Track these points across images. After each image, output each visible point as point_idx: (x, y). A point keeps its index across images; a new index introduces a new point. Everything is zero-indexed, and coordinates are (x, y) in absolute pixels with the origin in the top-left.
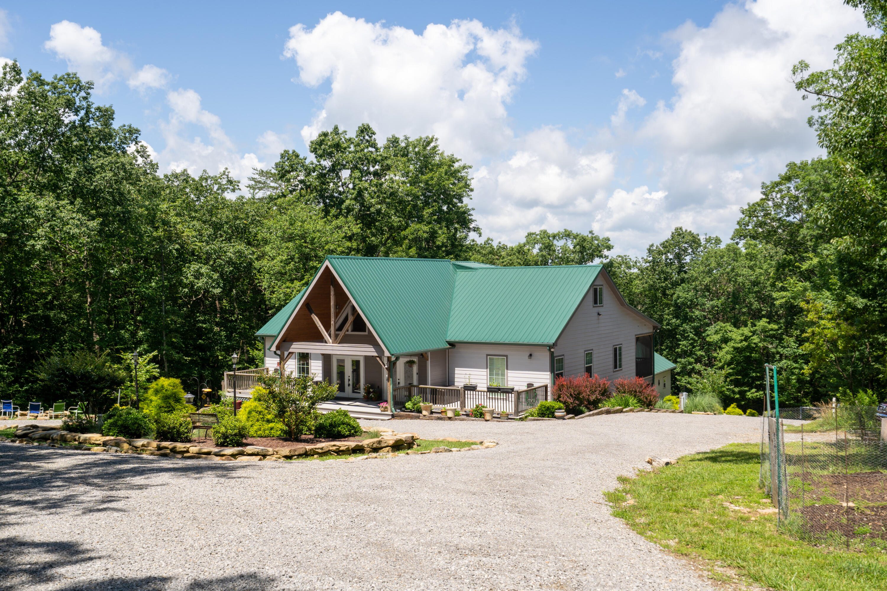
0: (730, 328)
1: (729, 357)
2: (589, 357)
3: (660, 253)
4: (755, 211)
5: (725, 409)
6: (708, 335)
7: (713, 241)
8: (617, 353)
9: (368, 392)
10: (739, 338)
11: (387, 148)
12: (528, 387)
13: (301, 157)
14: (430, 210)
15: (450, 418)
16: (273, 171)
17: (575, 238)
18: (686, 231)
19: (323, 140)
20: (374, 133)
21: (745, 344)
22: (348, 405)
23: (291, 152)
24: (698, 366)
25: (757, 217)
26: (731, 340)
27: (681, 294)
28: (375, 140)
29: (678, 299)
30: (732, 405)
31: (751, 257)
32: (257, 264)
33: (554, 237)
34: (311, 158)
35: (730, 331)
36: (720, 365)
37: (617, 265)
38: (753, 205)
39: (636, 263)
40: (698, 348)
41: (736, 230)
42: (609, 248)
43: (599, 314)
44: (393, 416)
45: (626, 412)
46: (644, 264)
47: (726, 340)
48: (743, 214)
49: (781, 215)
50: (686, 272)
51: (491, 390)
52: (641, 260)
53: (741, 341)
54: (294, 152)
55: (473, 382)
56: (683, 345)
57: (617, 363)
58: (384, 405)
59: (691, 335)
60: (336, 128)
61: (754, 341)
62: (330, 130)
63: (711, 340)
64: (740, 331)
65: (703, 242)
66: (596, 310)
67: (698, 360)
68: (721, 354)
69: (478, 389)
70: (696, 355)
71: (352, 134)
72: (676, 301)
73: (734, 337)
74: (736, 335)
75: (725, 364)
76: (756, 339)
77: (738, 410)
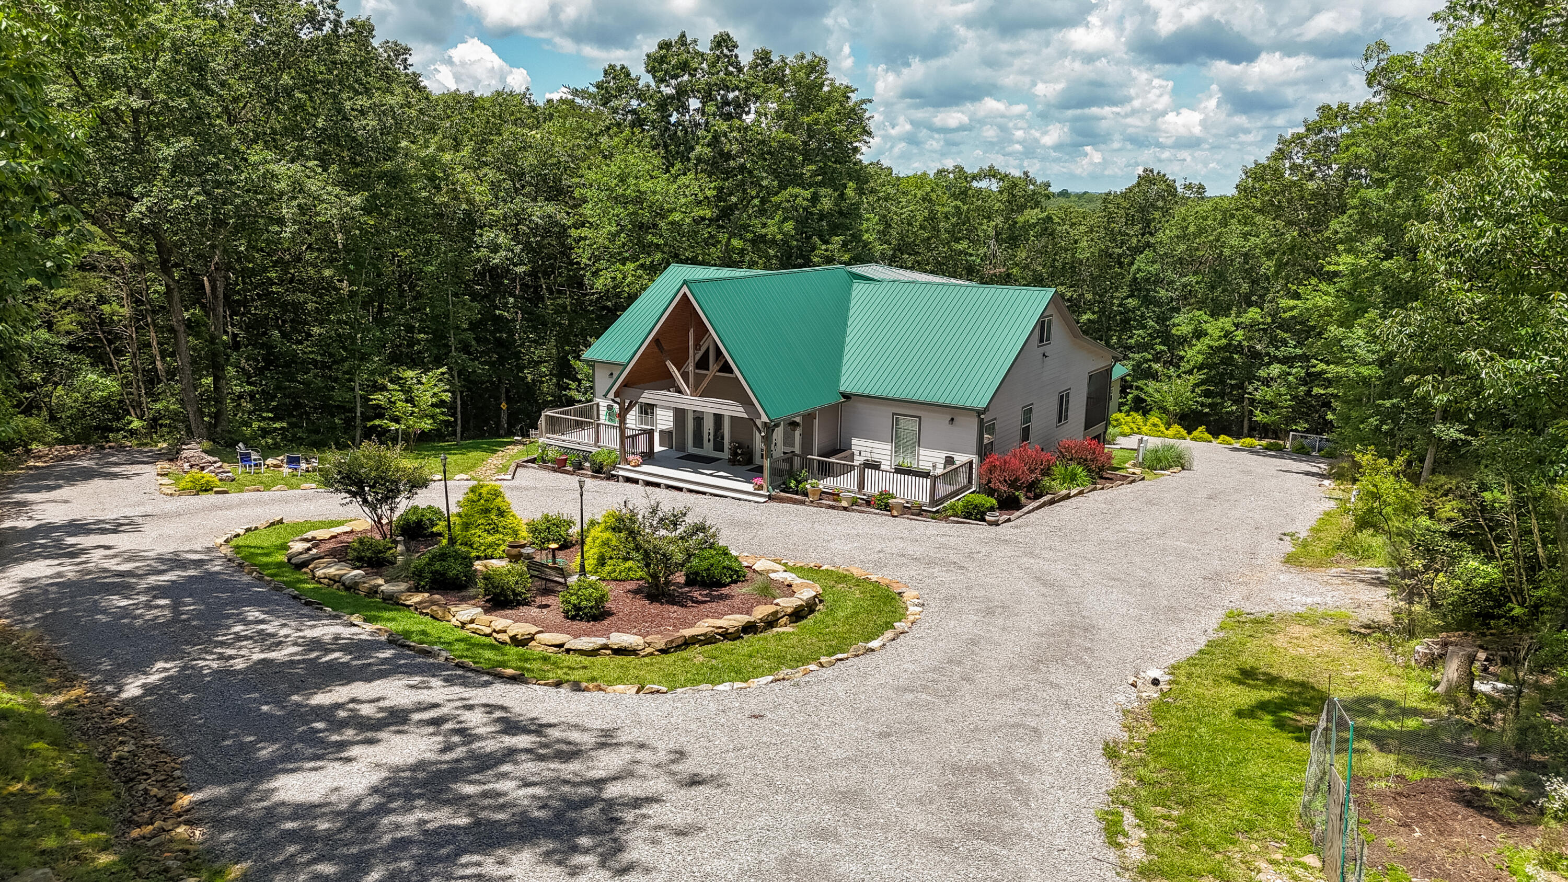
0: (1205, 318)
1: (1200, 358)
2: (1027, 414)
5: (1189, 433)
6: (1174, 325)
7: (1195, 189)
8: (1063, 401)
9: (734, 453)
10: (1218, 333)
11: (753, 67)
13: (633, 76)
14: (814, 167)
15: (845, 509)
16: (592, 90)
17: (1002, 180)
18: (1159, 174)
19: (665, 56)
20: (736, 46)
21: (1224, 342)
22: (711, 475)
23: (618, 68)
24: (1156, 366)
26: (1206, 334)
27: (1142, 266)
28: (736, 56)
29: (1138, 272)
30: (1200, 429)
32: (574, 233)
33: (974, 178)
34: (646, 80)
35: (1206, 322)
36: (1188, 367)
37: (1057, 220)
38: (1262, 164)
40: (1158, 340)
43: (1044, 355)
44: (770, 498)
45: (1075, 495)
47: (1199, 334)
48: (1246, 174)
50: (1151, 234)
51: (899, 471)
53: (1220, 338)
54: (623, 67)
55: (876, 457)
56: (1139, 335)
57: (1062, 415)
58: (759, 481)
59: (1151, 323)
60: (683, 35)
61: (1237, 338)
62: (674, 38)
63: (1179, 333)
64: (1219, 323)
65: (1180, 190)
66: (1042, 349)
67: (1157, 359)
68: (1190, 353)
69: (882, 467)
70: (1155, 350)
71: (704, 47)
72: (1134, 274)
73: (1209, 331)
74: (1215, 327)
75: (1194, 367)
76: (1240, 334)
77: (1207, 435)
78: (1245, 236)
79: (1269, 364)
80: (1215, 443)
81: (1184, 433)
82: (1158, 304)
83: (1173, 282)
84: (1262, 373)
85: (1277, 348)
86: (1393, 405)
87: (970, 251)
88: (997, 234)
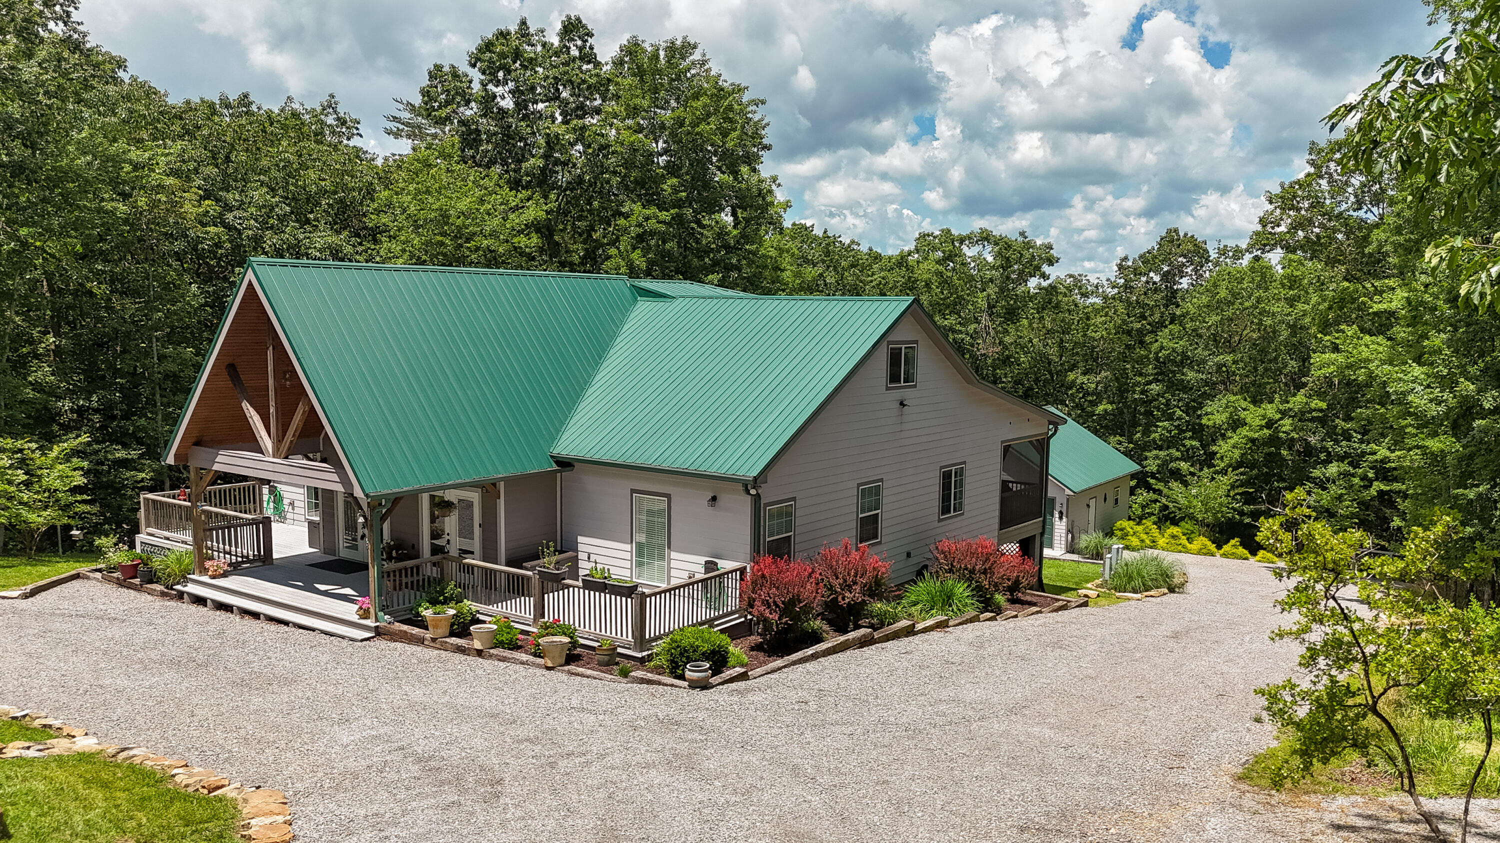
0: (1244, 404)
1: (1237, 453)
2: (870, 495)
3: (1137, 273)
4: (1294, 197)
5: (1219, 547)
6: (1207, 414)
7: (1231, 254)
8: (952, 482)
10: (1258, 422)
11: (618, 63)
12: (706, 573)
15: (479, 653)
17: (996, 244)
18: (1186, 235)
20: (591, 35)
21: (1267, 432)
23: (446, 69)
24: (1184, 466)
25: (1298, 210)
26: (1244, 424)
27: (1166, 342)
28: (593, 48)
29: (1160, 351)
30: (1232, 542)
31: (1293, 282)
33: (962, 241)
35: (1244, 410)
36: (1222, 466)
37: (1063, 290)
38: (1291, 186)
39: (1097, 287)
40: (1188, 434)
41: (1257, 233)
42: (1051, 262)
43: (902, 404)
44: (379, 632)
46: (1110, 290)
47: (1236, 424)
48: (1271, 203)
49: (1344, 206)
50: (1178, 305)
52: (1105, 283)
53: (1261, 427)
54: (450, 65)
56: (1164, 428)
57: (950, 502)
58: (365, 603)
59: (1179, 412)
61: (1284, 429)
62: (514, 25)
63: (1211, 423)
64: (1260, 411)
65: (1213, 255)
66: (897, 395)
67: (1186, 457)
68: (1225, 447)
70: (1184, 446)
72: (1157, 353)
73: (1248, 420)
74: (1254, 416)
75: (1229, 466)
76: (1287, 424)
77: (1242, 551)
78: (1291, 302)
79: (1328, 461)
80: (1252, 560)
81: (1212, 547)
82: (1185, 387)
83: (1204, 362)
84: (1316, 473)
85: (1337, 442)
86: (1480, 495)
87: (958, 327)
88: (991, 307)
